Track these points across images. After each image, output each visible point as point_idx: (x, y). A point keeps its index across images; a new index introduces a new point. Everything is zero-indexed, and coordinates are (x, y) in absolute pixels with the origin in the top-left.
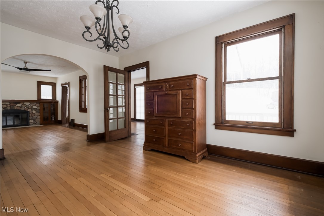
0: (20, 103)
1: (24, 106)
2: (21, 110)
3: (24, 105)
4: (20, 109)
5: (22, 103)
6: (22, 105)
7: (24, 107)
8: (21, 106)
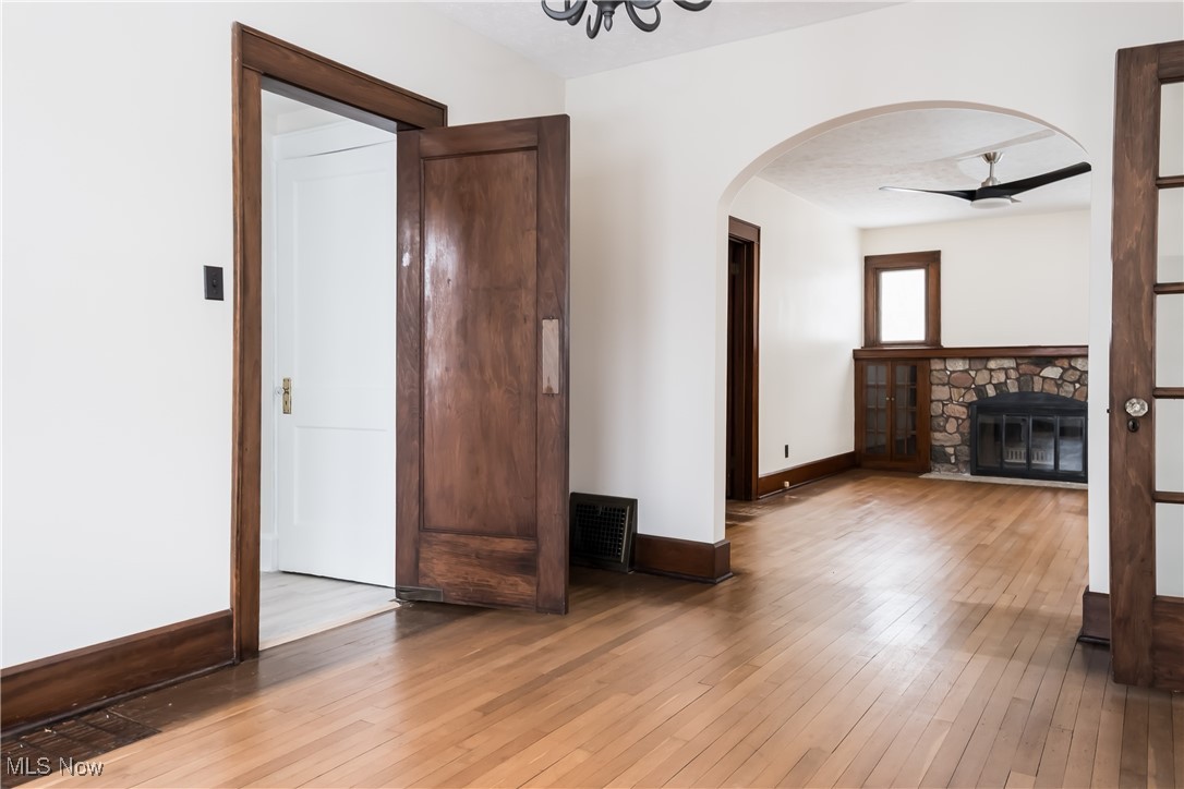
0: (1057, 362)
1: (1073, 378)
2: (1057, 397)
3: (1071, 372)
4: (1054, 390)
5: (1065, 363)
6: (1065, 370)
7: (1073, 383)
8: (1061, 377)
